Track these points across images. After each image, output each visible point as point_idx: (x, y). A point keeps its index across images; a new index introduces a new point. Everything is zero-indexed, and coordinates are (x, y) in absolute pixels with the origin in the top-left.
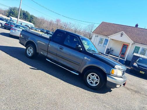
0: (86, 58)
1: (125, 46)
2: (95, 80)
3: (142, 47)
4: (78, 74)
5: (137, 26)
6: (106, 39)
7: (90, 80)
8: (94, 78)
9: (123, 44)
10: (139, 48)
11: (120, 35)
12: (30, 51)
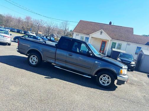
0: (96, 62)
1: (104, 43)
2: (107, 80)
4: (90, 77)
5: (110, 23)
6: (86, 37)
7: (102, 81)
8: (106, 78)
9: (102, 41)
10: (115, 43)
11: (100, 33)
12: (34, 60)
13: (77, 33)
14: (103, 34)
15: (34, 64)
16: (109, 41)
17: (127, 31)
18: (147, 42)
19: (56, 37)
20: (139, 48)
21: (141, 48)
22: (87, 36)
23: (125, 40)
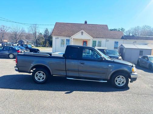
0: (110, 66)
2: (122, 81)
3: (97, 40)
4: (107, 81)
5: (86, 22)
6: (67, 40)
7: (118, 83)
9: (83, 41)
10: (95, 42)
11: (80, 34)
12: (40, 76)
13: (56, 37)
14: (84, 34)
15: (41, 80)
16: (91, 40)
17: (103, 28)
18: (121, 37)
19: (26, 43)
20: (116, 43)
21: (118, 42)
22: (68, 38)
23: (103, 37)
